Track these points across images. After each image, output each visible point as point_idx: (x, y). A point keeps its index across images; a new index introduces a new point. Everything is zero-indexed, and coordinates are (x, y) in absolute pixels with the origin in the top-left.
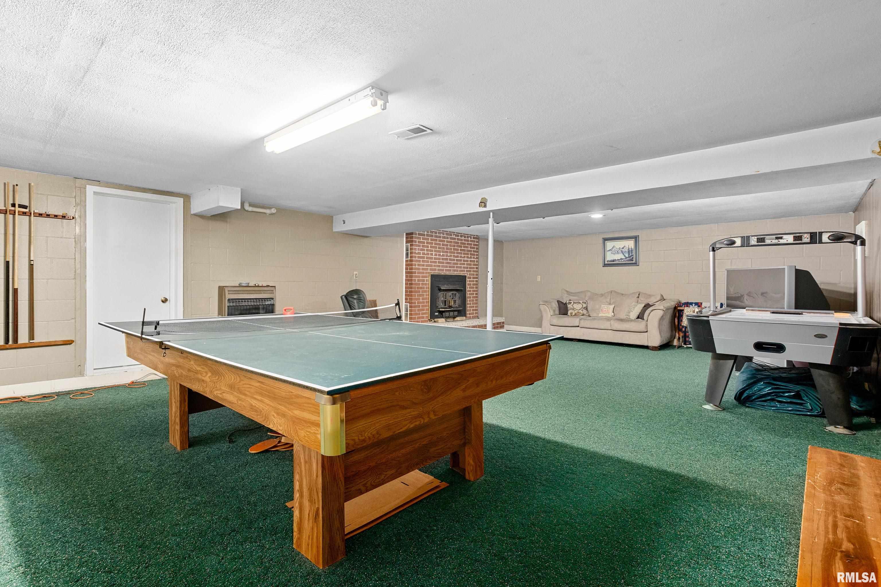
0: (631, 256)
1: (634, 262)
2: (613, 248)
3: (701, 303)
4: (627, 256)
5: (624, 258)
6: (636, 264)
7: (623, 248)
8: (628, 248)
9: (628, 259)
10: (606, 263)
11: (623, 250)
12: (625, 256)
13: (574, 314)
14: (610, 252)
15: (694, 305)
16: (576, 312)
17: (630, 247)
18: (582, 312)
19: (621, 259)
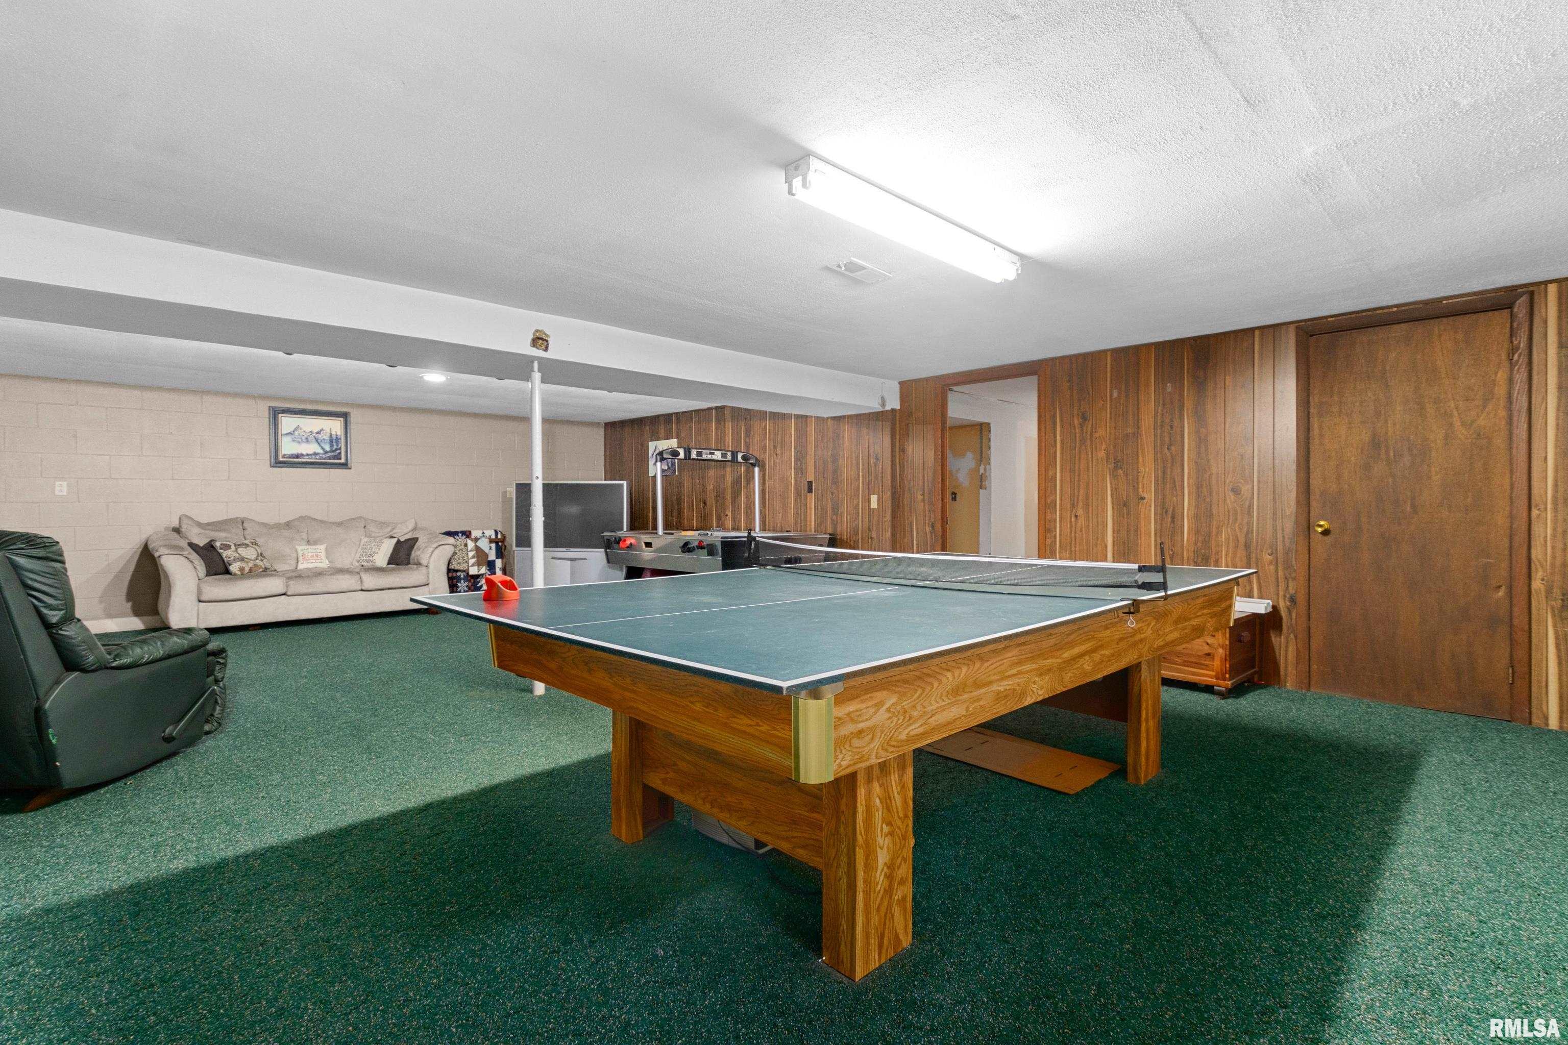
0: (336, 450)
1: (343, 460)
2: (296, 429)
3: (470, 532)
4: (328, 448)
5: (321, 451)
6: (345, 465)
7: (318, 433)
8: (328, 435)
9: (329, 454)
10: (281, 459)
11: (320, 436)
12: (322, 448)
13: (247, 570)
14: (289, 438)
15: (460, 535)
16: (251, 565)
17: (333, 433)
18: (261, 563)
19: (315, 454)
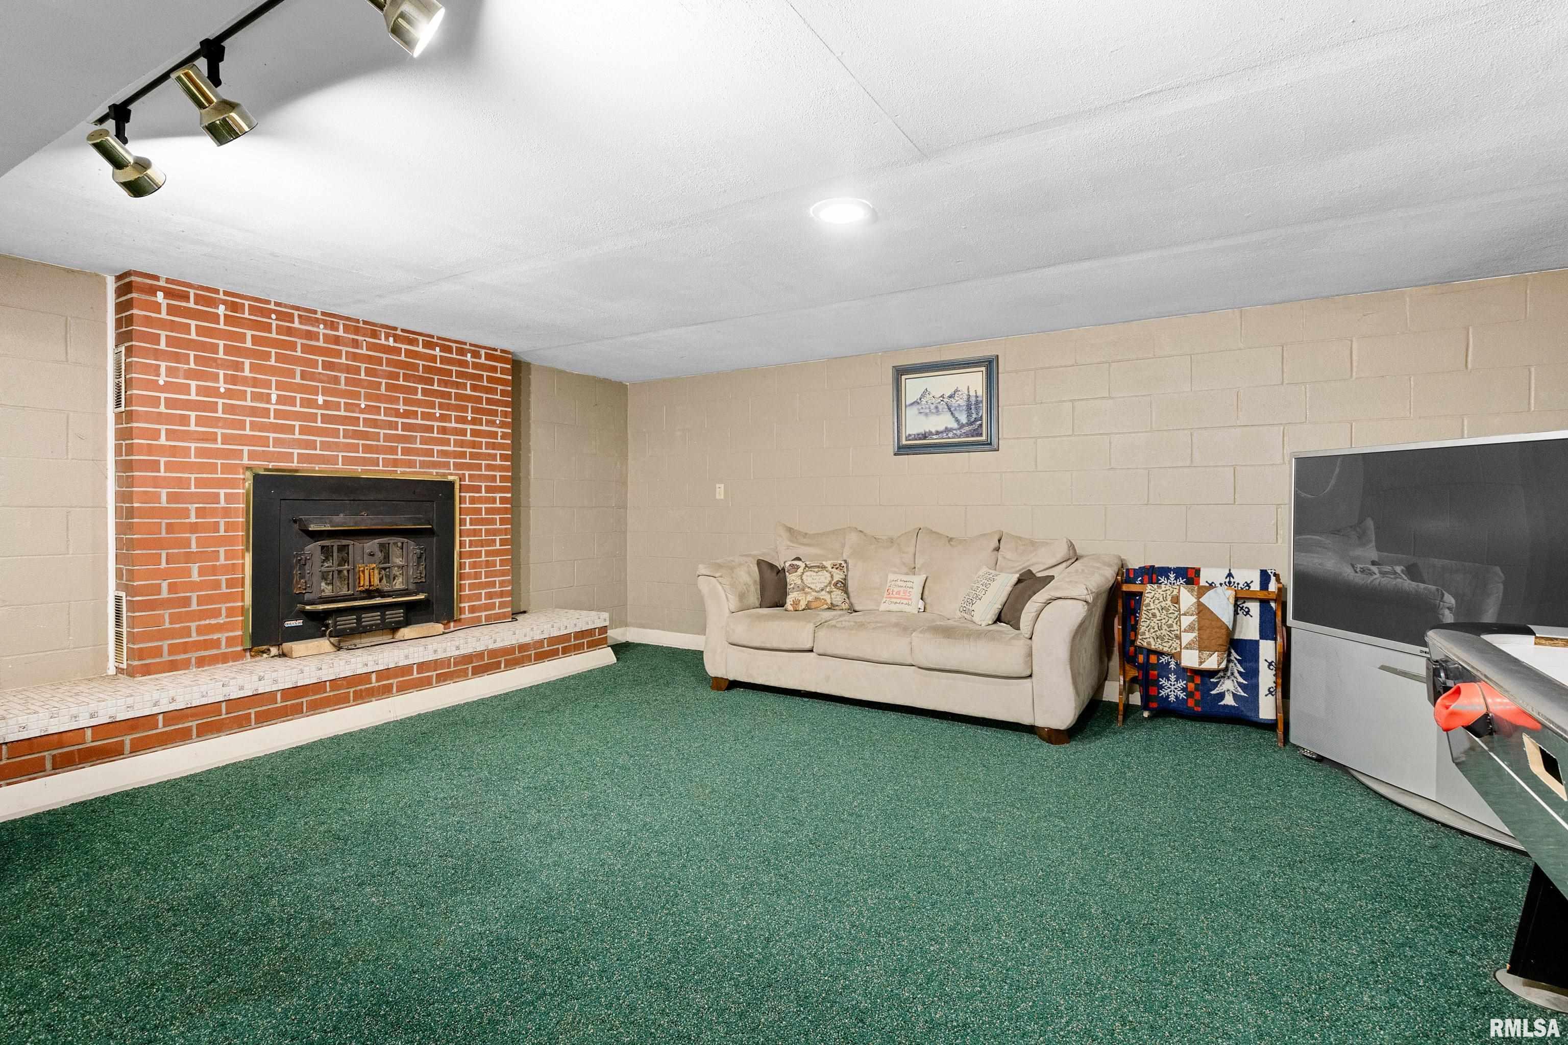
0: (976, 419)
1: (984, 438)
2: (923, 396)
3: (1197, 571)
4: (964, 419)
5: (955, 426)
6: (989, 445)
7: (950, 397)
8: (965, 397)
9: (967, 429)
10: (904, 442)
11: (953, 402)
12: (957, 420)
13: (803, 605)
14: (914, 409)
15: (1172, 576)
16: (810, 598)
17: (972, 393)
18: (827, 597)
19: (947, 430)
